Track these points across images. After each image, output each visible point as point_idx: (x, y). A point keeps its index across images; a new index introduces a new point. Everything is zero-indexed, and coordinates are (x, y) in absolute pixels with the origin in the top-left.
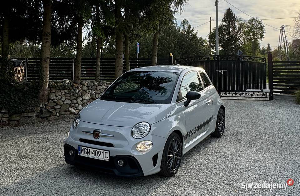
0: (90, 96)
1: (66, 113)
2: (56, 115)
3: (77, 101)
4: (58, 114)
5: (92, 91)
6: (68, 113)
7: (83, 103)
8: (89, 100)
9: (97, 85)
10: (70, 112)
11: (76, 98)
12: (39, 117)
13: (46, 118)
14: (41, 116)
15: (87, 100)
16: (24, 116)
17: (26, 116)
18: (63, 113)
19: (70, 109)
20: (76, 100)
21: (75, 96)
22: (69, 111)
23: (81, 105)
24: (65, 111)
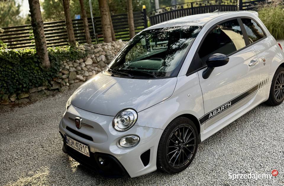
0: (91, 60)
1: (76, 81)
2: (66, 85)
3: (81, 68)
4: (68, 84)
5: (91, 55)
6: (77, 81)
7: (88, 69)
8: (92, 65)
9: (94, 48)
10: (79, 80)
11: (79, 64)
12: (49, 90)
13: (58, 89)
14: (52, 88)
15: (90, 65)
16: (33, 92)
17: (35, 92)
18: (73, 82)
19: (78, 76)
20: (79, 66)
21: (77, 63)
22: (77, 79)
23: (87, 71)
24: (74, 80)
